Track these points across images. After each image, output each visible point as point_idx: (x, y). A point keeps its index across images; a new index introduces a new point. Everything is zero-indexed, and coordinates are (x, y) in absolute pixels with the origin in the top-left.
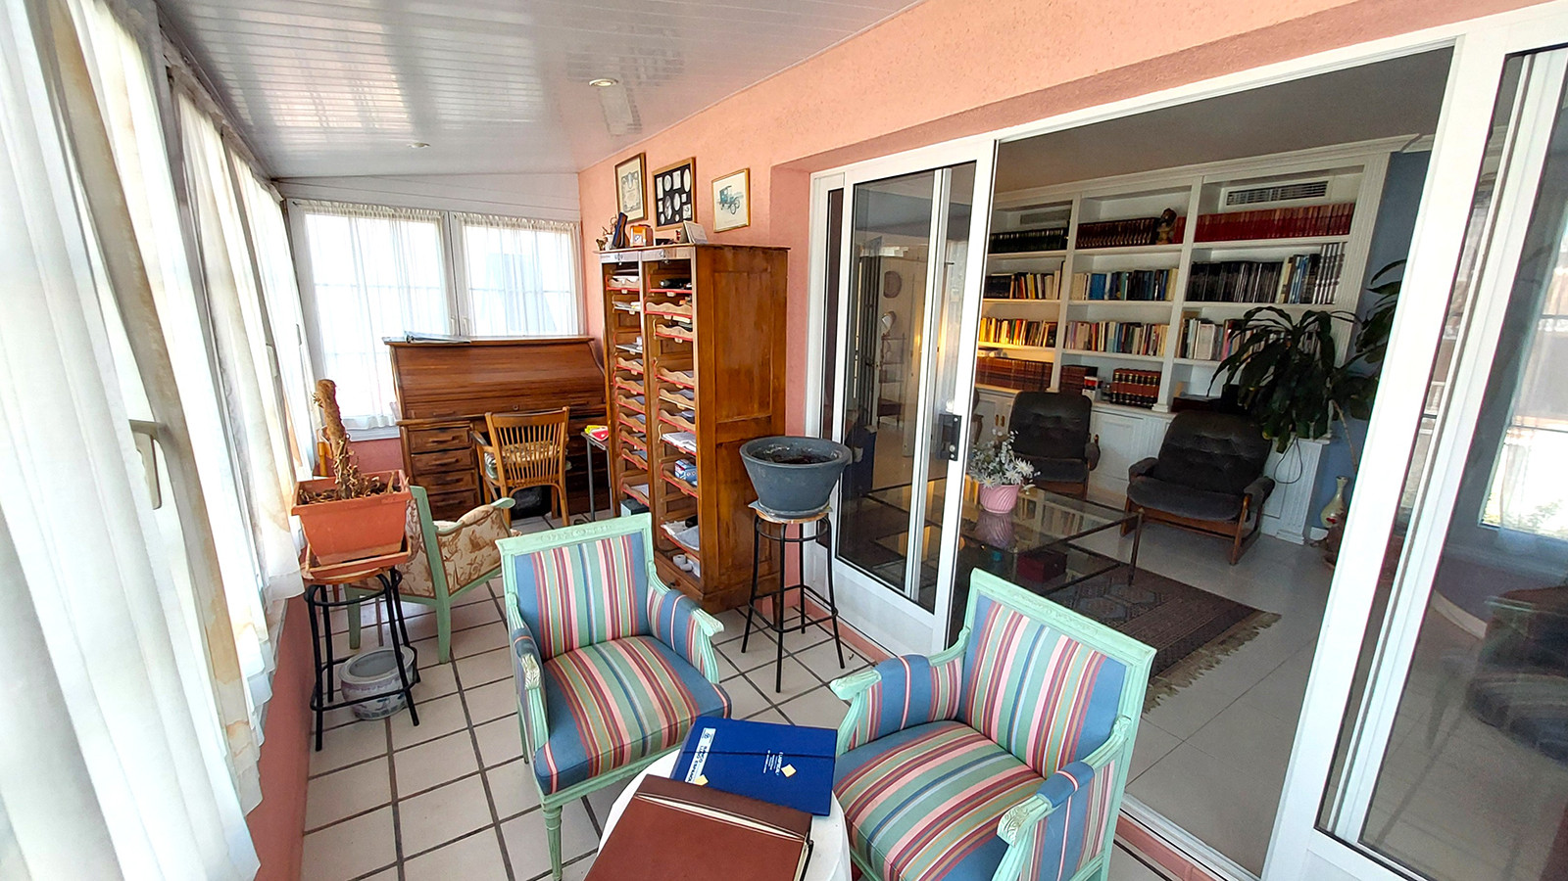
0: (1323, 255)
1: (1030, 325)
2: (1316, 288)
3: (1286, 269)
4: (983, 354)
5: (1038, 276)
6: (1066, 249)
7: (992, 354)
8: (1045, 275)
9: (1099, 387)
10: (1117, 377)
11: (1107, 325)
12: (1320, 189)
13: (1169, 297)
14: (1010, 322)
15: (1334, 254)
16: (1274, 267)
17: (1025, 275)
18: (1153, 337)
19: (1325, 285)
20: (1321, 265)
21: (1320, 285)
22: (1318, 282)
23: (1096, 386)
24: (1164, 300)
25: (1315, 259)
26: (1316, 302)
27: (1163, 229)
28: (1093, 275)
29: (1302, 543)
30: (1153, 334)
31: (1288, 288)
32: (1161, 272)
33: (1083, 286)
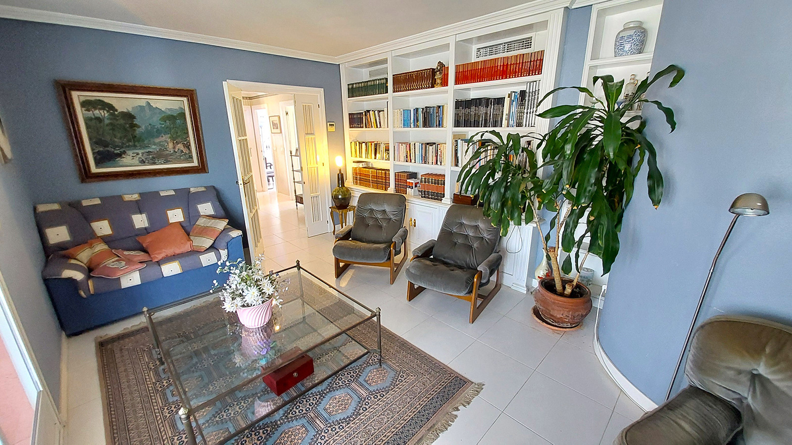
0: (528, 91)
1: (376, 145)
2: (525, 115)
3: (507, 101)
4: (355, 165)
5: (376, 112)
6: (387, 93)
7: (361, 165)
8: (379, 111)
9: (416, 186)
10: (423, 180)
11: (415, 144)
12: (527, 43)
13: (445, 125)
14: (366, 144)
15: (534, 90)
16: (500, 101)
17: (369, 111)
18: (439, 153)
19: (530, 113)
20: (527, 98)
21: (527, 113)
22: (525, 111)
23: (414, 186)
24: (442, 127)
25: (523, 93)
26: (526, 126)
27: (438, 76)
28: (404, 110)
29: (525, 292)
30: (439, 151)
31: (508, 115)
32: (439, 107)
33: (399, 118)
